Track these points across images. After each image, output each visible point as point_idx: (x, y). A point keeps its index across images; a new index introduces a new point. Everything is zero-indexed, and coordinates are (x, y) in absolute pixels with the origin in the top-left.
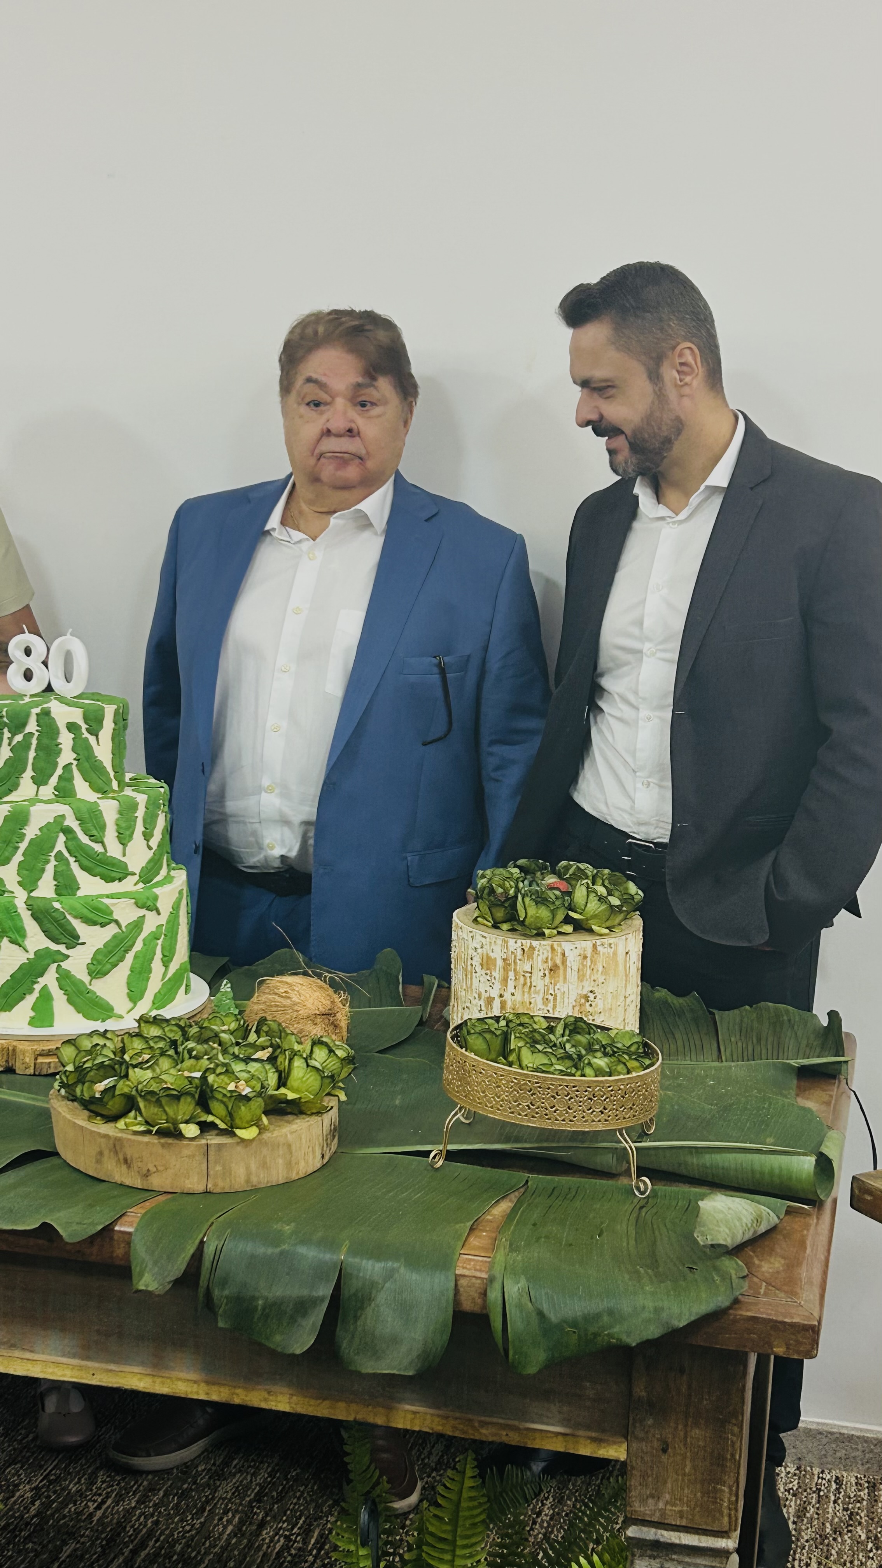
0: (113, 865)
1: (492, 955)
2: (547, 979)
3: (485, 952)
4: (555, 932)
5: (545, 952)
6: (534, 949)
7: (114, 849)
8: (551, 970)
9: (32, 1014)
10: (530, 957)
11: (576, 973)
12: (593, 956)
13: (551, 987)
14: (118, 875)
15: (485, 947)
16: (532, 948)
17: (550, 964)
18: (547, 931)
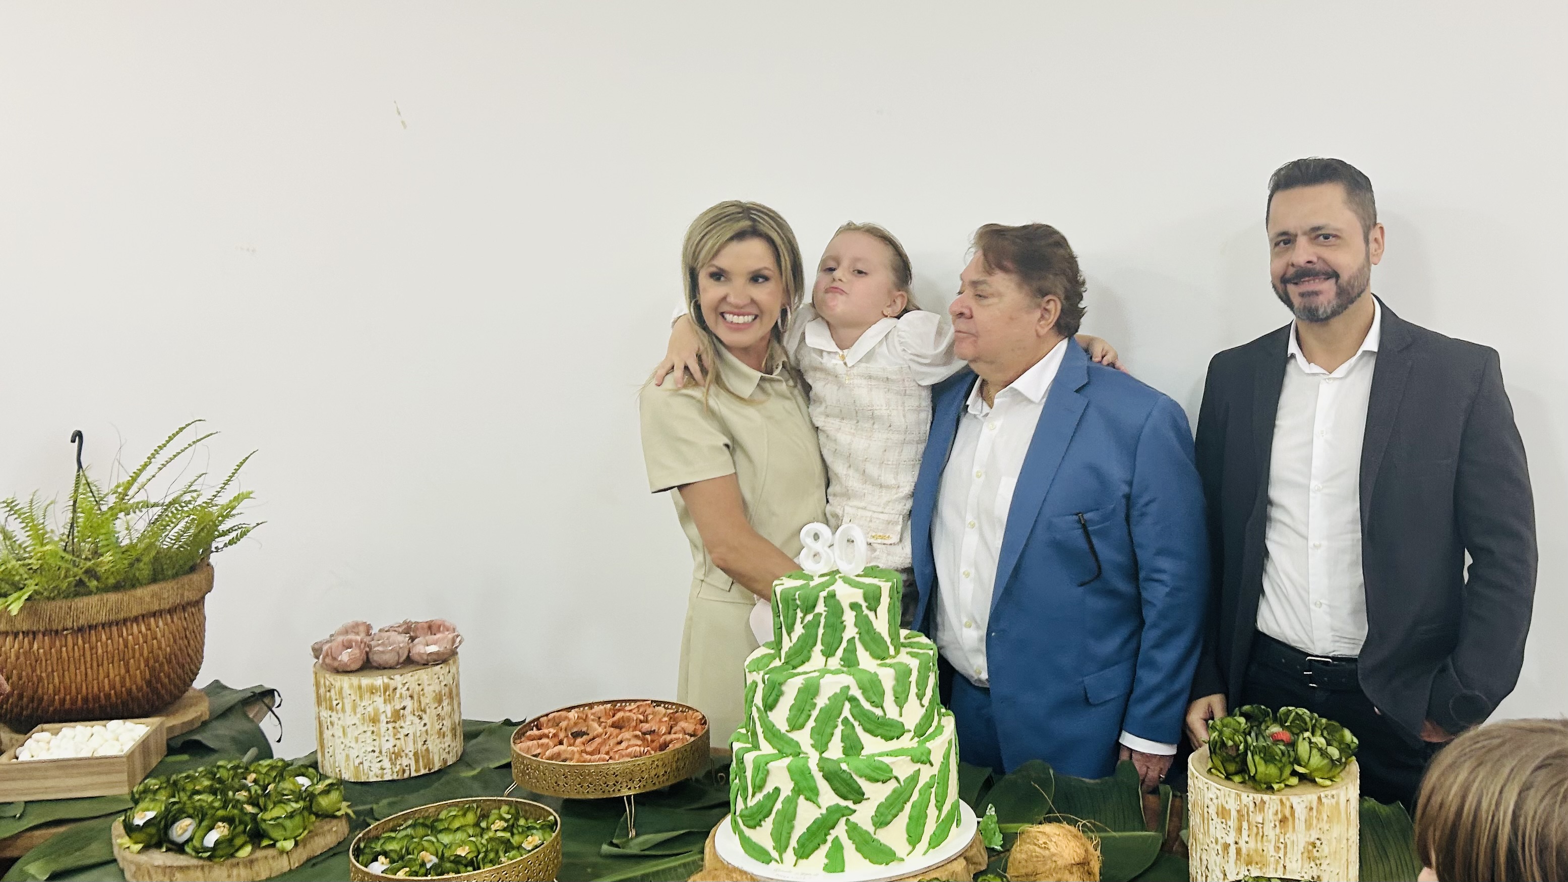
0: (892, 726)
1: (1227, 807)
2: (1278, 829)
3: (1220, 804)
4: (1282, 785)
5: (1275, 805)
6: (1265, 803)
7: (892, 711)
8: (1281, 821)
9: (826, 861)
10: (1262, 810)
11: (1304, 824)
12: (1318, 807)
13: (1282, 836)
14: (896, 735)
15: (1219, 798)
16: (1263, 802)
17: (1280, 816)
18: (1276, 786)
